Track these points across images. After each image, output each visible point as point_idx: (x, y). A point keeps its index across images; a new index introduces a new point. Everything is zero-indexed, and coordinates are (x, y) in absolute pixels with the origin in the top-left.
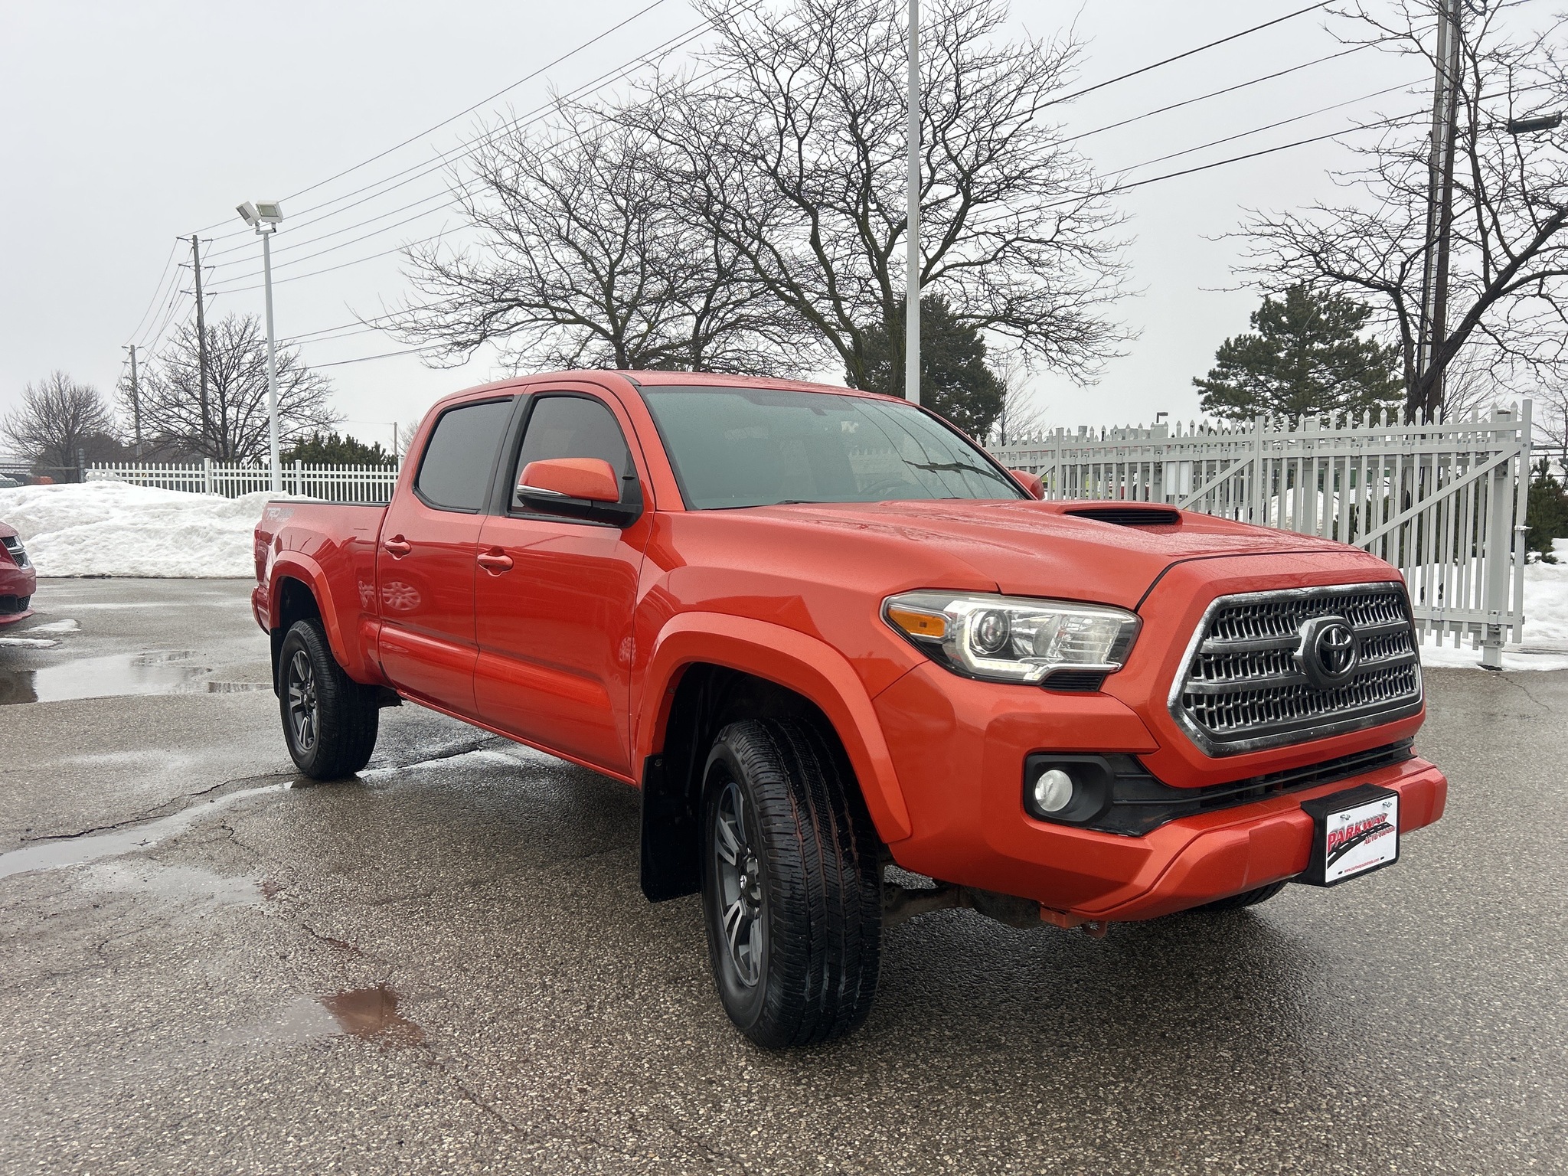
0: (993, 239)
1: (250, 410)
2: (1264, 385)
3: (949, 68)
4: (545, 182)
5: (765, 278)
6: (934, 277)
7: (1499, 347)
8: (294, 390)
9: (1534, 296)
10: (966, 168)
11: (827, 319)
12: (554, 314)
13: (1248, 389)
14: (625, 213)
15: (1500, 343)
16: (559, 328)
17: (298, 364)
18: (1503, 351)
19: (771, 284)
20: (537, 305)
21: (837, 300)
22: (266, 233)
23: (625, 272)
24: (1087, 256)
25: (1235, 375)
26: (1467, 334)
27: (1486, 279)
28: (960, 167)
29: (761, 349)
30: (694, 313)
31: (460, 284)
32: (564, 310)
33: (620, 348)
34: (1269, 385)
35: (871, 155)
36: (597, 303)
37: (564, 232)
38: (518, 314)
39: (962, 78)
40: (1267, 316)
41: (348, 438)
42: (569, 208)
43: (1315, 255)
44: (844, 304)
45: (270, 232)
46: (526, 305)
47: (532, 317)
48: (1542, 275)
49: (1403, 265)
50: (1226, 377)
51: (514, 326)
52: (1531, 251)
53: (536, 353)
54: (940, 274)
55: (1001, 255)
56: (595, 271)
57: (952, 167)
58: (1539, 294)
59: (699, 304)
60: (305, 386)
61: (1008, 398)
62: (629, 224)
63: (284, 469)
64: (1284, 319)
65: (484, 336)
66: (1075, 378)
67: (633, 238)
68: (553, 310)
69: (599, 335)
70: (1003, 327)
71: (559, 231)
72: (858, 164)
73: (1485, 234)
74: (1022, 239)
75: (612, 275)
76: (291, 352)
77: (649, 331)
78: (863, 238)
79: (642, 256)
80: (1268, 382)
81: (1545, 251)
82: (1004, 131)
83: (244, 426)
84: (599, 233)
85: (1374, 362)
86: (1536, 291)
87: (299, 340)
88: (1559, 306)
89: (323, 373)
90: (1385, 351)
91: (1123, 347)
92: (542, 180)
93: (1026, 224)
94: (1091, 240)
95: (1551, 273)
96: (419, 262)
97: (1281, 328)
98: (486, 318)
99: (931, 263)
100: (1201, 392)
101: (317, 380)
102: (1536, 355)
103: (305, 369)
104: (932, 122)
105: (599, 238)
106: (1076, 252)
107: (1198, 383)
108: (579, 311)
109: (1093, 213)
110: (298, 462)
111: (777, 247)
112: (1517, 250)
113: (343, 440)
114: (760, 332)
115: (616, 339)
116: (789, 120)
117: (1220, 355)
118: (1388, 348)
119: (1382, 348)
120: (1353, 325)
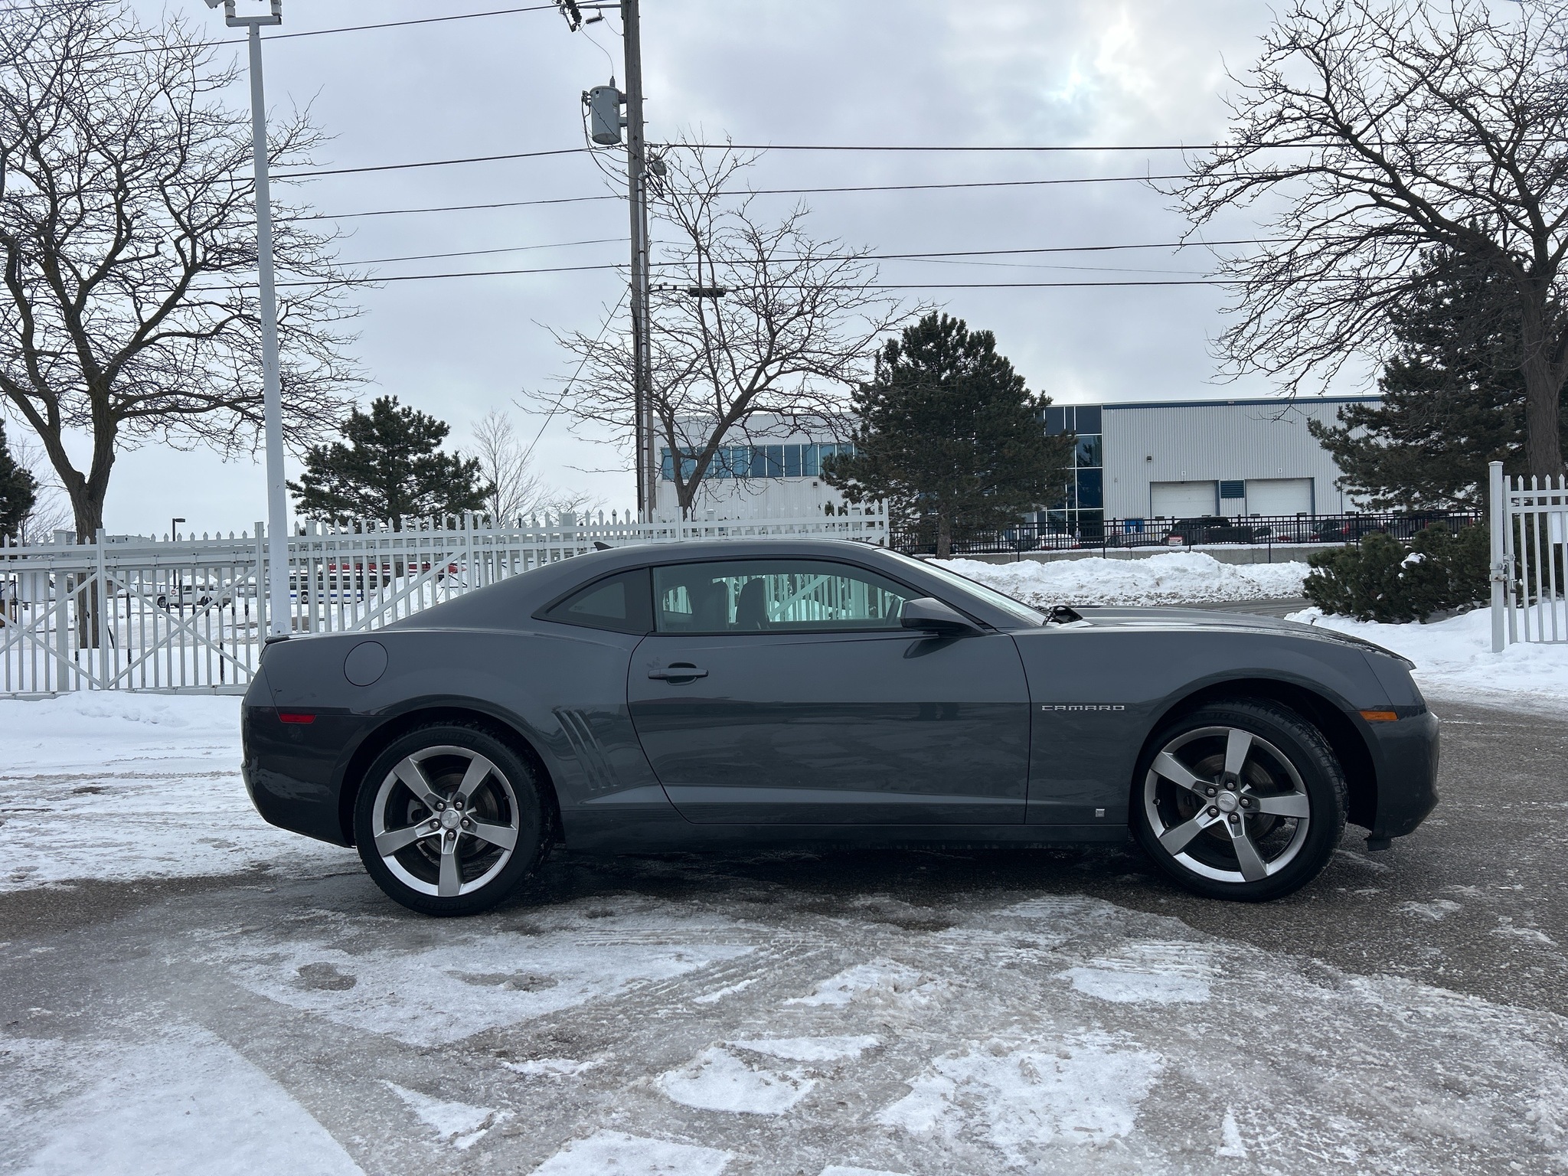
13: (342, 495)
25: (327, 480)
40: (356, 426)
50: (319, 482)
64: (374, 431)
85: (456, 474)
90: (465, 467)
97: (371, 439)
99: (146, 327)
100: (295, 496)
107: (289, 486)
117: (310, 462)
118: (468, 462)
119: (463, 463)
120: (433, 441)
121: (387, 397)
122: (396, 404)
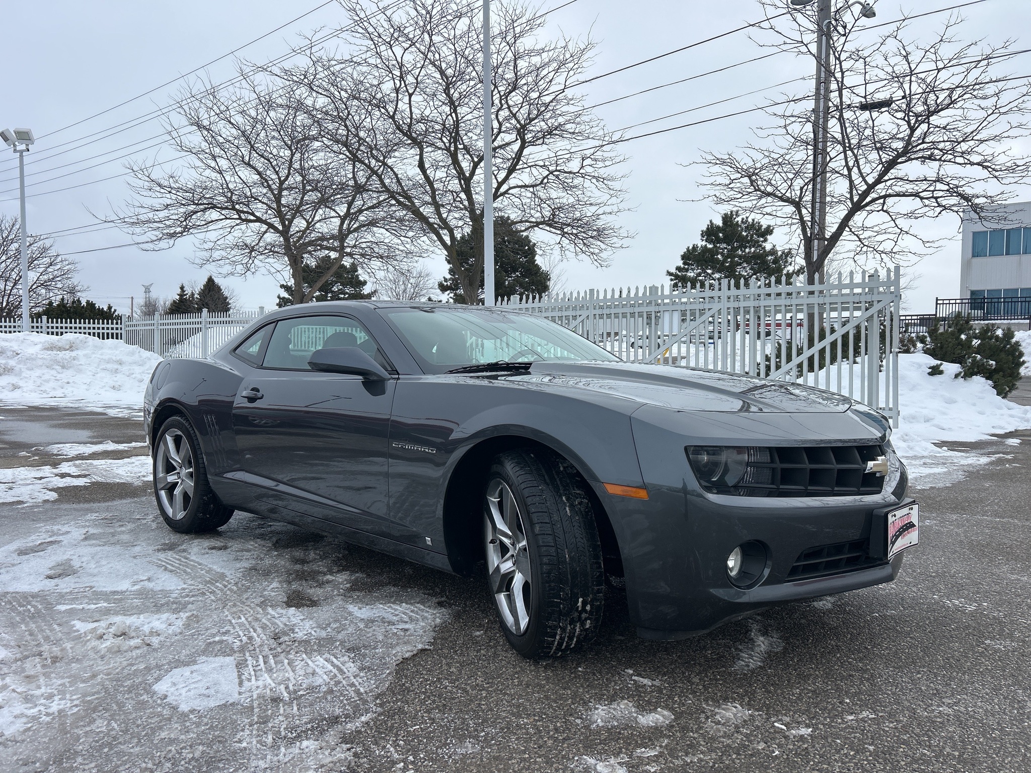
0: (541, 170)
1: (15, 284)
2: (710, 276)
3: (510, 54)
4: (233, 124)
5: (387, 190)
6: (503, 194)
7: (860, 243)
8: (49, 270)
9: (878, 211)
10: (523, 122)
11: (431, 220)
12: (239, 216)
13: (700, 278)
14: (290, 148)
15: (860, 240)
16: (243, 227)
17: (52, 252)
18: (862, 245)
19: (392, 195)
20: (226, 208)
21: (437, 206)
22: (21, 152)
23: (290, 188)
24: (601, 183)
25: (693, 270)
26: (841, 234)
27: (851, 199)
28: (519, 122)
29: (387, 241)
30: (340, 216)
31: (170, 192)
32: (248, 213)
33: (287, 239)
34: (714, 276)
35: (459, 110)
36: (270, 208)
37: (247, 158)
38: (214, 215)
39: (518, 62)
40: (710, 233)
41: (88, 302)
42: (250, 143)
43: (750, 177)
44: (442, 210)
45: (24, 151)
46: (218, 208)
47: (224, 217)
48: (885, 197)
49: (801, 189)
50: (687, 270)
51: (210, 222)
52: (878, 181)
53: (227, 242)
54: (506, 192)
55: (545, 181)
56: (269, 186)
57: (513, 121)
58: (882, 210)
59: (342, 209)
60: (58, 267)
61: (551, 284)
62: (293, 155)
63: (33, 322)
64: (721, 235)
65: (186, 229)
66: (595, 262)
67: (296, 165)
68: (239, 212)
69: (272, 231)
70: (548, 228)
71: (243, 158)
72: (451, 115)
73: (849, 170)
74: (559, 171)
75: (281, 189)
76: (48, 243)
77: (307, 228)
78: (454, 166)
79: (304, 177)
80: (713, 274)
81: (886, 181)
82: (547, 99)
83: (10, 295)
84: (272, 160)
85: (776, 261)
86: (880, 208)
87: (53, 235)
88: (894, 217)
89: (71, 258)
90: (782, 255)
91: (626, 242)
92: (230, 122)
93: (562, 161)
94: (603, 172)
95: (890, 196)
96: (140, 176)
97: (719, 241)
98: (188, 216)
99: (500, 185)
100: (672, 280)
101: (67, 262)
102: (881, 248)
103: (58, 255)
104: (499, 92)
105: (271, 163)
106: (594, 181)
107: (669, 274)
108: (258, 214)
109: (606, 154)
110: (44, 318)
111: (395, 170)
112: (870, 180)
113: (84, 303)
114: (387, 230)
115: (285, 233)
116: (402, 82)
117: (684, 257)
118: (783, 253)
119: (780, 253)
120: (762, 239)
121: (732, 212)
122: (737, 215)
